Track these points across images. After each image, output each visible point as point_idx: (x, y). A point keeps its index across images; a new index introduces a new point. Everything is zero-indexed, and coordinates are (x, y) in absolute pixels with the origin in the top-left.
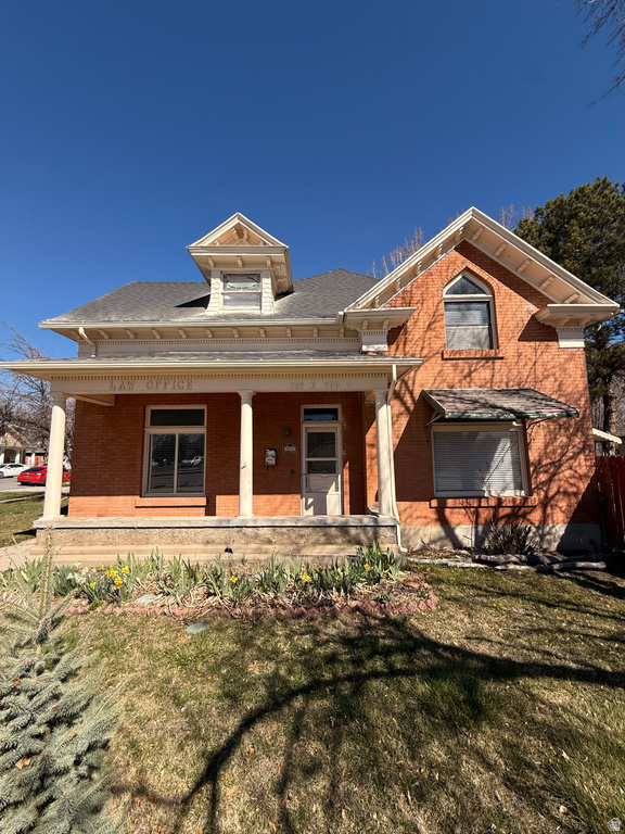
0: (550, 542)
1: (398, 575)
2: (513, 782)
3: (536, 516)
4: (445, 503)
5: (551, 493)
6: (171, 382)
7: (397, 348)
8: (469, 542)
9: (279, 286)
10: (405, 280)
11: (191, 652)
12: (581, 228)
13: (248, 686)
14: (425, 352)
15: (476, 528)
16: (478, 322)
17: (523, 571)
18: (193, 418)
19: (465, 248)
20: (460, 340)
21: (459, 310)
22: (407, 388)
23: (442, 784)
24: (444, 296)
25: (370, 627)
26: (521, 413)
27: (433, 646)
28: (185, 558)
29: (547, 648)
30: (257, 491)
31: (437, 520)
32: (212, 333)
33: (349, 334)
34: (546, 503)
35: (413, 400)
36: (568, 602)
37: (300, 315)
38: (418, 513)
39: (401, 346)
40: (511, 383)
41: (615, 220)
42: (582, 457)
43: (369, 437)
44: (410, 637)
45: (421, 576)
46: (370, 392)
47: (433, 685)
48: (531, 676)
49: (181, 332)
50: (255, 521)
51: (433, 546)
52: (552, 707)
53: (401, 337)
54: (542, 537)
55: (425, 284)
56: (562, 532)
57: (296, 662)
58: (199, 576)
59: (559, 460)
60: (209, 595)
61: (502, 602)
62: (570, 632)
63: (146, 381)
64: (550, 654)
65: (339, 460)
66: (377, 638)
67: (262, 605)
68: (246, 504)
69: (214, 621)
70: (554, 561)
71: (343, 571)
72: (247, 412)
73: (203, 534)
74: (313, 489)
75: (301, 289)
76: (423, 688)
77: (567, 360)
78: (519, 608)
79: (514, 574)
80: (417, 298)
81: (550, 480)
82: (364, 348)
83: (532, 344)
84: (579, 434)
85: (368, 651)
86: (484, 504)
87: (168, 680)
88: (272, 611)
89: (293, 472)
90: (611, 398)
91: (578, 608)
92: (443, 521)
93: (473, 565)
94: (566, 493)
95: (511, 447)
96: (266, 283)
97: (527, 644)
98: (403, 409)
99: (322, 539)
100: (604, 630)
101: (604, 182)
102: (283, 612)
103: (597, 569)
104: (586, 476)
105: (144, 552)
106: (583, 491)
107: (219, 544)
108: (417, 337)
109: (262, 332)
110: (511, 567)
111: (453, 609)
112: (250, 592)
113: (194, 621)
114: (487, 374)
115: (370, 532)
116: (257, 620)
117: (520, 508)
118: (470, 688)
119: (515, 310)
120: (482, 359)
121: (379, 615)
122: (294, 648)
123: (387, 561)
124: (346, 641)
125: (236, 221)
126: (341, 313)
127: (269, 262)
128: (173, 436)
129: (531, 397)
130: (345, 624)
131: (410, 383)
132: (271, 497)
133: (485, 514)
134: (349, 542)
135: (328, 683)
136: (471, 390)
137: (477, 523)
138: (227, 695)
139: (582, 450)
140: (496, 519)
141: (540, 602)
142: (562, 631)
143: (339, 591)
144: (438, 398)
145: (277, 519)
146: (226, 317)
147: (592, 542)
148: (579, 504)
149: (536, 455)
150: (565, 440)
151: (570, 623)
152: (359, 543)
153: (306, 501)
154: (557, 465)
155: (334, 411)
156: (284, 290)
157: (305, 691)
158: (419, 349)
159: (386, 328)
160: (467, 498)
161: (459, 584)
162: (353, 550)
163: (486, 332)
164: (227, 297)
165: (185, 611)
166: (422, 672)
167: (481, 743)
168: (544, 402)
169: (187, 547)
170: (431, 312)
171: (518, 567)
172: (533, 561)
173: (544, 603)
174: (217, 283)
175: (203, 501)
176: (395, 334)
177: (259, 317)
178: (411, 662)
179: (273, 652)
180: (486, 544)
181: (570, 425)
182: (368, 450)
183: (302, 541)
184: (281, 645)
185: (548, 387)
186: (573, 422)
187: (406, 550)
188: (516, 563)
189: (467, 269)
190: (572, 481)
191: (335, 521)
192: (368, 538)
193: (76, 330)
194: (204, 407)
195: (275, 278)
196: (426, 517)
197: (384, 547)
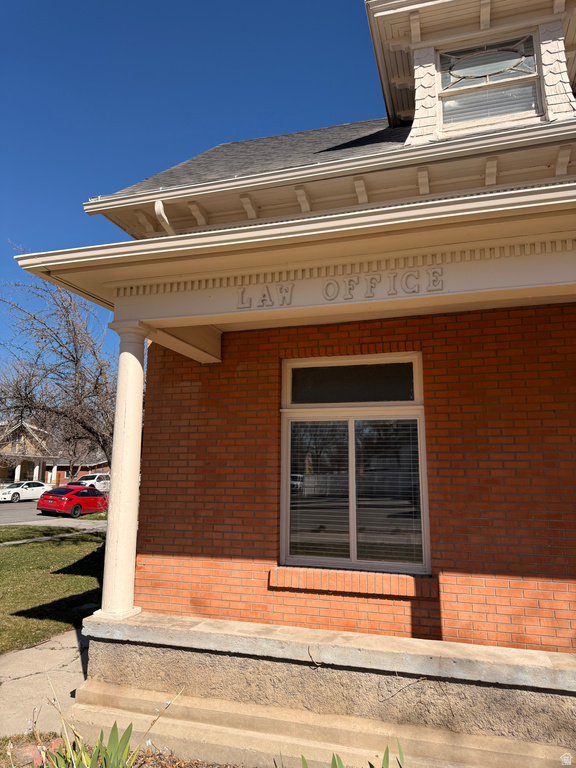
164: (451, 104)
174: (427, 75)
175: (406, 585)
194: (414, 358)
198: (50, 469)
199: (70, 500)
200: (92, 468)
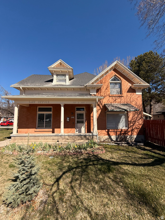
0: (133, 139)
1: (97, 146)
2: (114, 180)
3: (130, 133)
4: (109, 130)
5: (133, 128)
6: (44, 101)
7: (99, 94)
8: (114, 139)
9: (70, 77)
10: (100, 77)
11: (51, 161)
12: (145, 63)
13: (64, 167)
14: (105, 95)
15: (116, 136)
16: (118, 88)
17: (125, 146)
18: (49, 110)
19: (115, 70)
20: (114, 92)
21: (113, 85)
22: (101, 103)
23: (100, 181)
24: (110, 81)
25: (90, 157)
26: (126, 110)
27: (103, 160)
28: (48, 143)
29: (126, 160)
30: (65, 127)
31: (107, 134)
32: (54, 89)
33: (87, 90)
34: (132, 130)
35: (102, 106)
36: (133, 152)
37: (75, 85)
38: (103, 133)
39: (100, 93)
40: (125, 103)
41: (153, 62)
42: (140, 120)
43: (91, 115)
44: (98, 158)
45: (102, 146)
46: (92, 104)
47: (101, 166)
48: (121, 164)
49: (46, 89)
50: (65, 134)
51: (106, 140)
52: (124, 169)
53: (100, 91)
54: (131, 138)
55: (106, 78)
56: (135, 137)
57: (73, 163)
58: (51, 147)
59: (135, 121)
60: (54, 151)
61: (119, 152)
62: (132, 157)
63: (38, 101)
64: (126, 161)
65: (84, 120)
66: (91, 159)
67: (66, 152)
68: (62, 131)
69: (55, 156)
70: (133, 143)
71: (84, 145)
72: (62, 109)
73: (52, 138)
74: (78, 127)
75: (76, 78)
76: (99, 167)
77: (138, 97)
78: (122, 153)
79: (123, 146)
80: (104, 82)
81: (133, 125)
82: (91, 93)
83: (130, 93)
84: (140, 115)
85: (89, 161)
86: (118, 131)
87: (47, 167)
88: (68, 154)
89: (73, 123)
90: (152, 105)
91: (135, 152)
92: (109, 135)
93: (115, 144)
94: (137, 128)
95: (125, 117)
96: (67, 77)
97: (122, 159)
98: (100, 108)
99: (80, 139)
100: (138, 156)
101: (151, 52)
102: (71, 154)
103: (142, 145)
104: (141, 124)
105: (38, 142)
106: (140, 127)
107: (56, 140)
108: (103, 91)
109: (66, 89)
110: (123, 145)
111: (108, 153)
112: (63, 150)
113: (51, 156)
114: (120, 100)
115: (91, 137)
116: (65, 155)
117: (126, 131)
118: (109, 167)
119: (126, 85)
120: (118, 97)
121: (92, 154)
122: (73, 161)
123: (94, 143)
124: (84, 159)
125: (60, 61)
126: (85, 85)
127: (68, 72)
128: (44, 114)
129: (129, 106)
130: (85, 156)
131: (102, 102)
132: (68, 129)
133: (118, 133)
134: (86, 139)
135: (80, 166)
136: (115, 104)
137: (116, 135)
138: (59, 169)
139: (141, 118)
140: (121, 134)
141: (127, 151)
142: (130, 157)
143: (83, 150)
144: (108, 106)
145: (70, 134)
146: (57, 85)
147: (142, 139)
148: (140, 130)
149: (130, 119)
150: (137, 116)
151: (132, 155)
152: (89, 139)
153: (77, 130)
154: (135, 122)
155: (84, 108)
156: (72, 78)
157: (75, 168)
158: (104, 94)
159: (96, 89)
160: (114, 129)
161: (111, 148)
162: (87, 141)
163: (120, 90)
164: (57, 80)
165: (49, 154)
166: (99, 164)
167: (109, 175)
168: (132, 107)
169: (48, 140)
170: (107, 85)
171: (124, 145)
172: (128, 143)
173: (128, 152)
174: (55, 77)
175: (51, 130)
176: (98, 90)
177: (65, 85)
178: (98, 162)
179: (69, 161)
180: (118, 140)
181: (138, 113)
182: (91, 118)
183: (75, 139)
184: (70, 160)
185: (133, 104)
186: (139, 112)
187: (99, 141)
188: (124, 144)
189: (115, 75)
190: (138, 125)
191: (83, 134)
192: (91, 138)
193: (20, 88)
194: (52, 107)
195: (69, 75)
196: (105, 134)
197: (94, 140)
198: (2, 118)
199: (7, 123)
200: (11, 118)
